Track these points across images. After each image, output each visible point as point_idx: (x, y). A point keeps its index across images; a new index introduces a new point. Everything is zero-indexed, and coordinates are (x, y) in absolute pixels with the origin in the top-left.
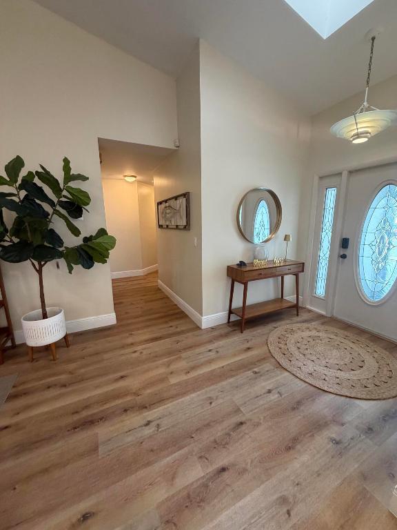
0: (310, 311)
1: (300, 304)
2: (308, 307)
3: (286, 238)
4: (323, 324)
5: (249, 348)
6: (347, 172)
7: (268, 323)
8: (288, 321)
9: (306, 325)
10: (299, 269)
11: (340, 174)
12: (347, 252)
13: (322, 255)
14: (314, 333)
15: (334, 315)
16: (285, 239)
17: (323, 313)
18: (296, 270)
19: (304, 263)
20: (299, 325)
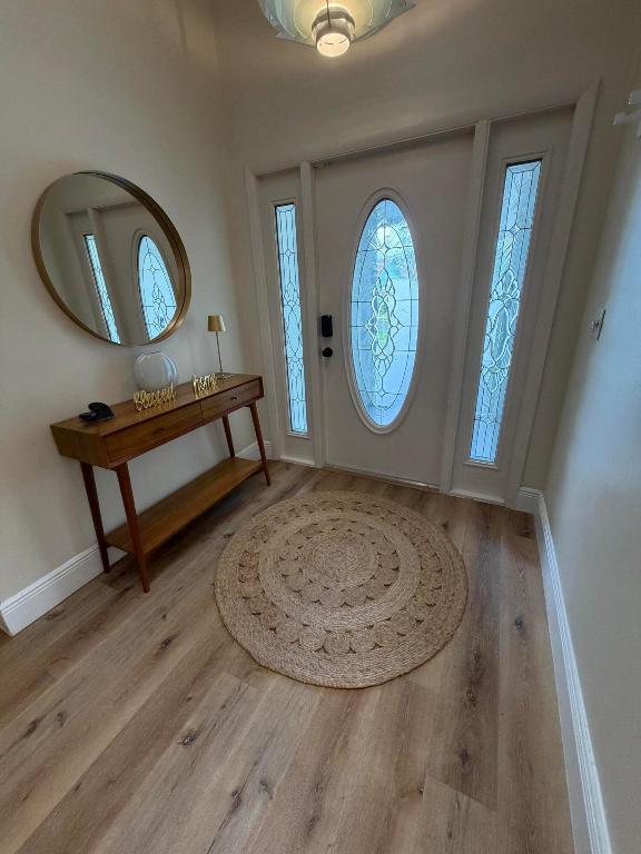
0: (288, 465)
1: (268, 457)
2: (285, 457)
3: (212, 324)
4: (314, 489)
5: (167, 643)
6: (308, 166)
7: (210, 531)
8: (252, 508)
9: (287, 503)
10: (253, 390)
11: (296, 170)
12: (333, 343)
13: (290, 354)
14: (304, 521)
15: (328, 461)
16: (210, 329)
17: (310, 462)
18: (248, 396)
19: (260, 379)
20: (274, 510)
